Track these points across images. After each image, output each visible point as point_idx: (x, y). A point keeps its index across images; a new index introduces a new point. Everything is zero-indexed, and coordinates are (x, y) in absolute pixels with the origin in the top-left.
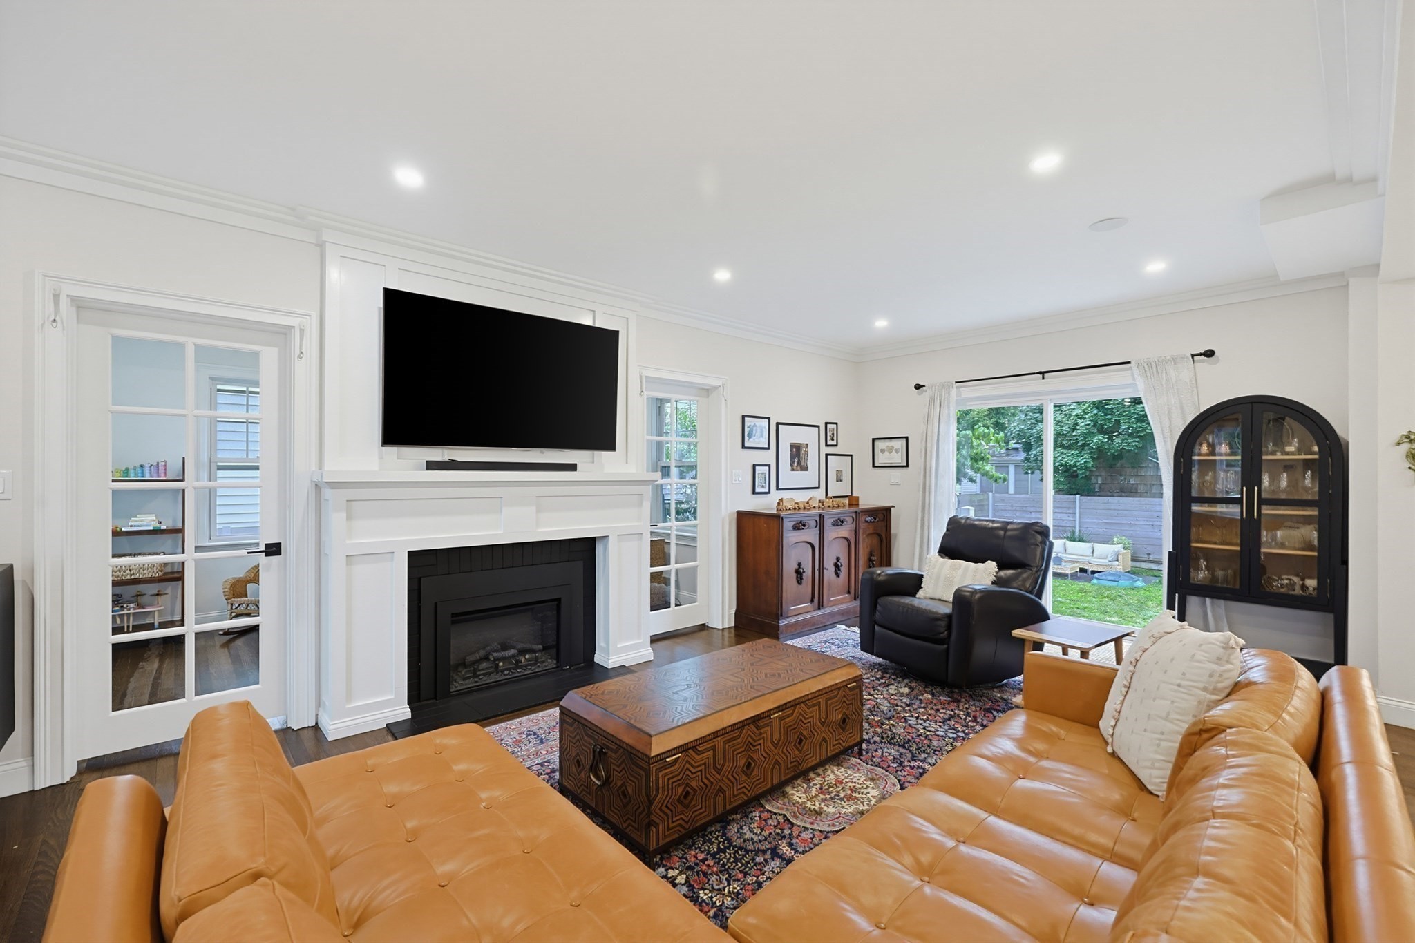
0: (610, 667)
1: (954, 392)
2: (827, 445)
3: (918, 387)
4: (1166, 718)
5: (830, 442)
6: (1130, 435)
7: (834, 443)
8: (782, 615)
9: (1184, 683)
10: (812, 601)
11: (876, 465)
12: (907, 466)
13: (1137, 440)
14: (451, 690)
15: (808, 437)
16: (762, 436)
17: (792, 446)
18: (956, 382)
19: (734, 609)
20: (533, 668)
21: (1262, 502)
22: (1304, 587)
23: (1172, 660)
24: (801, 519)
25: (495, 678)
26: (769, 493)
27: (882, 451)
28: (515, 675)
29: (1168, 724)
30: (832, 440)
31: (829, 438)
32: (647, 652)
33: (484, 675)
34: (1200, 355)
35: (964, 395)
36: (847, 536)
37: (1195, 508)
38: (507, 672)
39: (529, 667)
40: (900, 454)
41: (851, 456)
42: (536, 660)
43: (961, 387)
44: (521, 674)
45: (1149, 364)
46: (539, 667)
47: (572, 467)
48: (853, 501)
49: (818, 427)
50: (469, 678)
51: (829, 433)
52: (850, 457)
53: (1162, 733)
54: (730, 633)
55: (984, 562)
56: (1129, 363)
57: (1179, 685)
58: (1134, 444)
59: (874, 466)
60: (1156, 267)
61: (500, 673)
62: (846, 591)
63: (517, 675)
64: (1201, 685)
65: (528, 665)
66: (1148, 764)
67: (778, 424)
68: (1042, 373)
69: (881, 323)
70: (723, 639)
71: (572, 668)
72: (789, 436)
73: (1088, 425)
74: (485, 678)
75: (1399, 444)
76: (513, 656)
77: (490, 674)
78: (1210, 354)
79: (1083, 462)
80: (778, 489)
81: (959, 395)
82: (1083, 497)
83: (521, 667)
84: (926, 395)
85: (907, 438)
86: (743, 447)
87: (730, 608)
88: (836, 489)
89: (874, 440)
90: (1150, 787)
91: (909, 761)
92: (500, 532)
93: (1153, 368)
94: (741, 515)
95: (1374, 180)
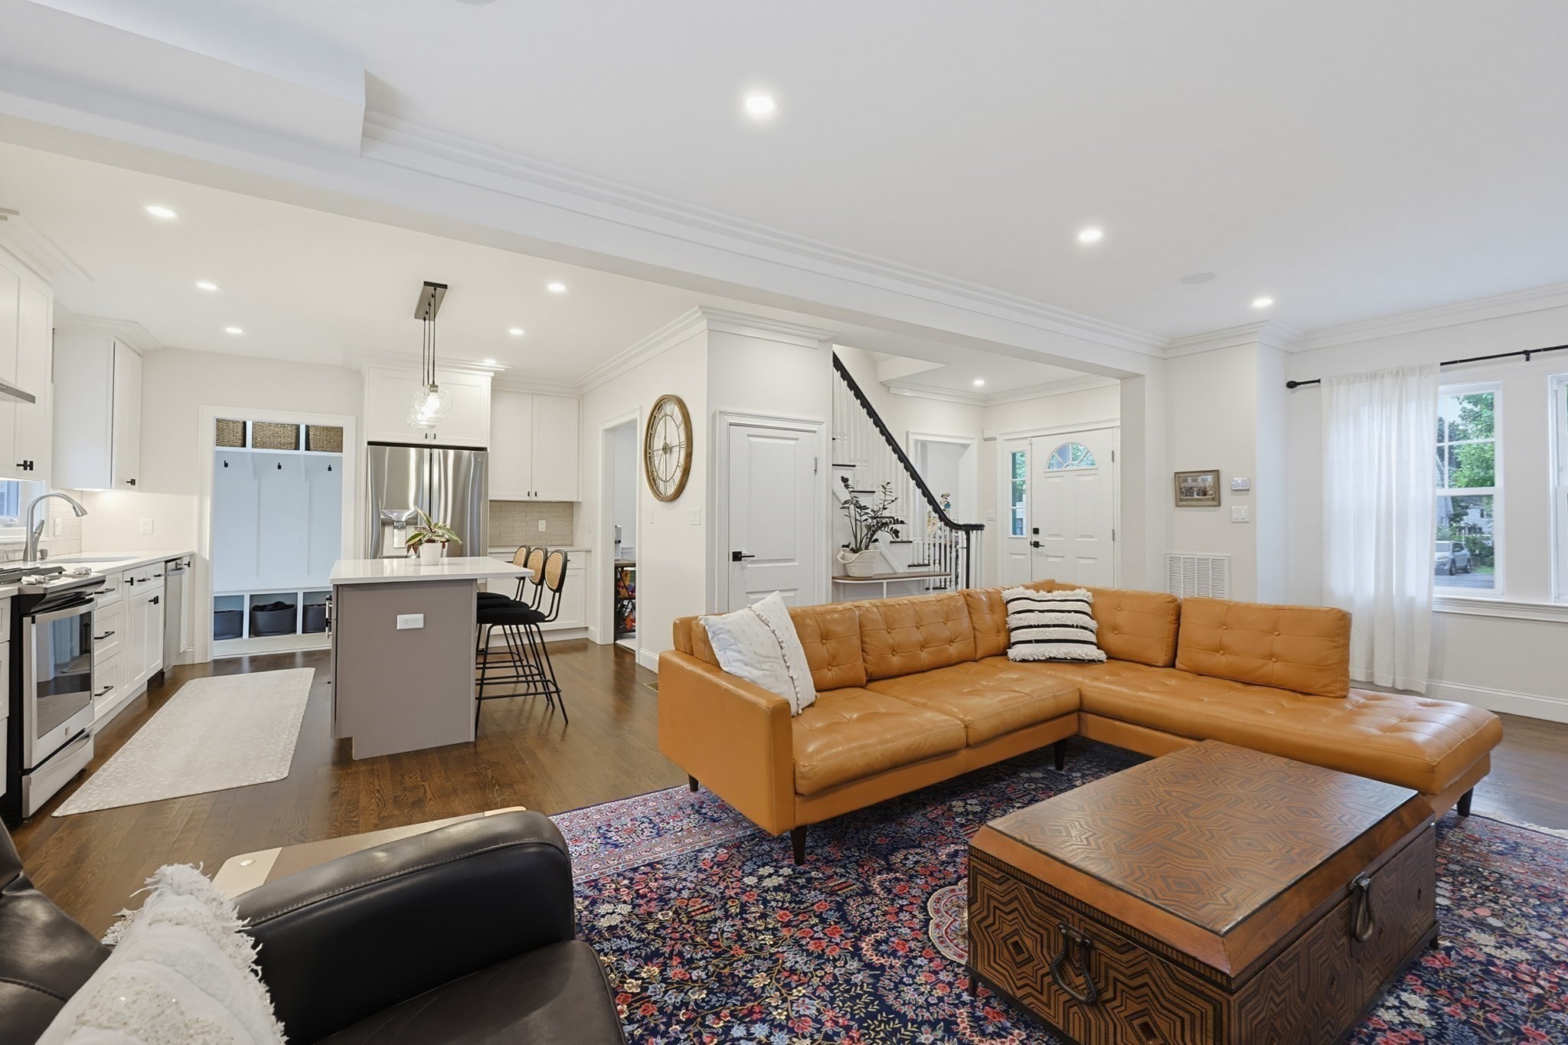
91: (892, 967)
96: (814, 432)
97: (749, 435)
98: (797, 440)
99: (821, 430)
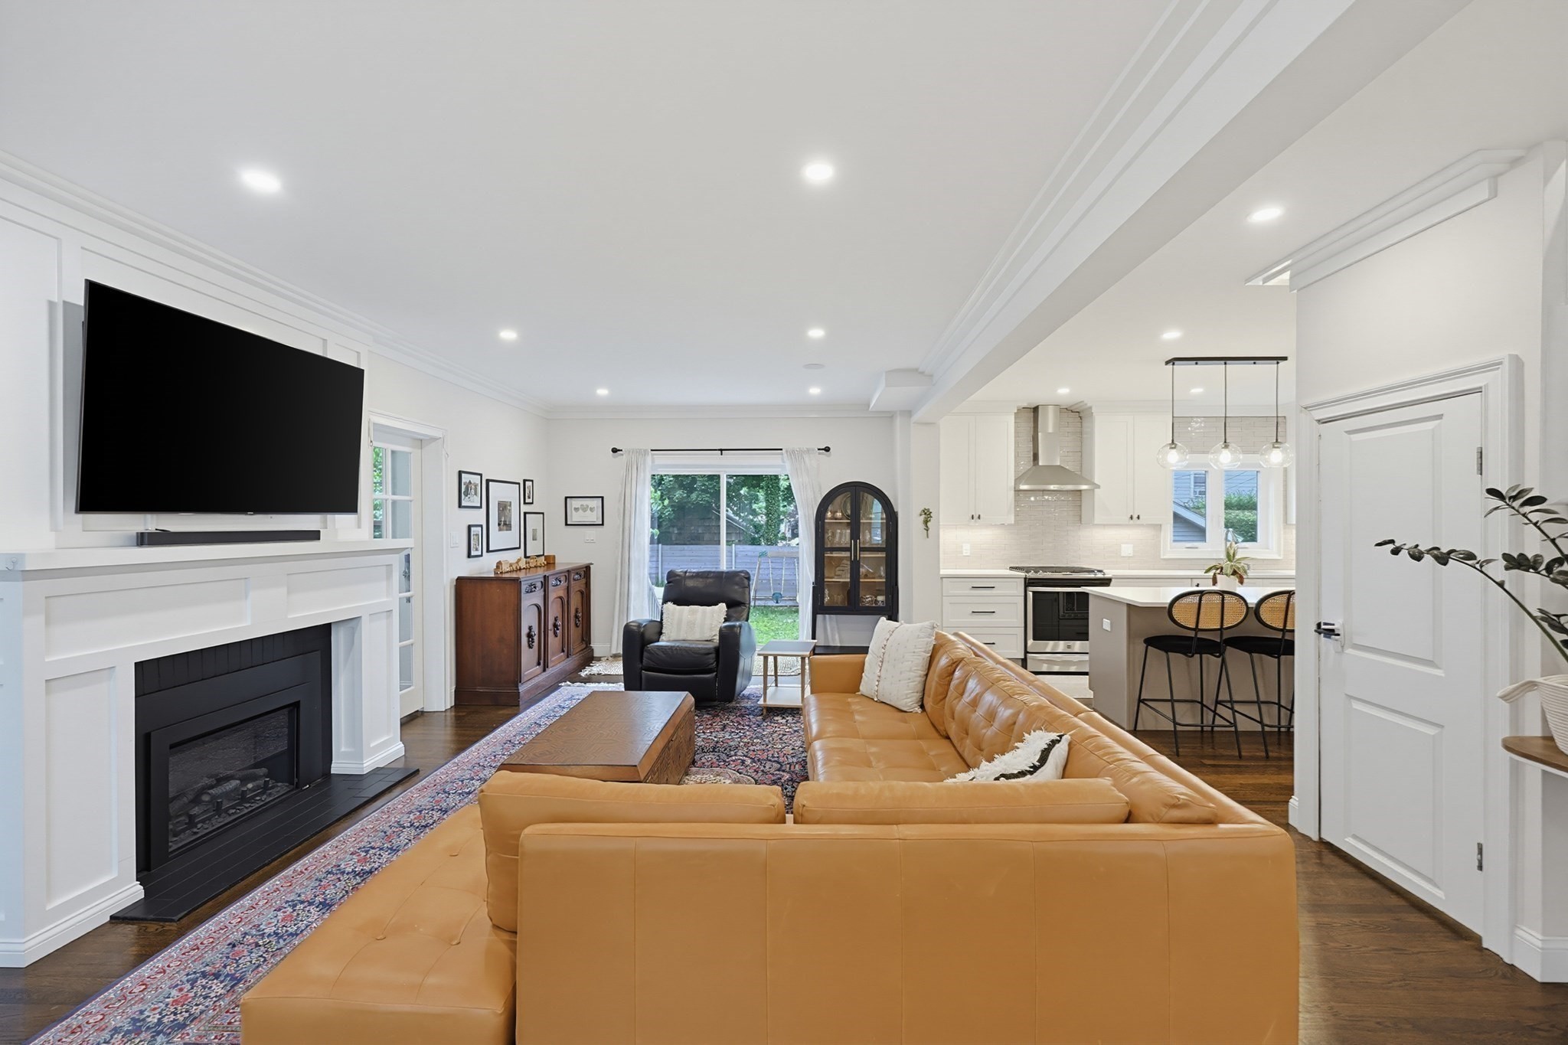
0: (365, 773)
1: (649, 459)
2: (525, 503)
3: (615, 450)
4: (910, 671)
5: (527, 501)
6: (703, 491)
7: (530, 500)
8: (520, 682)
9: (916, 650)
10: (539, 664)
11: (569, 523)
12: (603, 524)
13: (708, 495)
14: (170, 850)
15: (511, 494)
16: (476, 494)
17: (500, 504)
18: (652, 450)
19: (454, 687)
20: (263, 798)
21: (863, 550)
22: (876, 601)
23: (908, 640)
24: (531, 582)
25: (218, 822)
26: (481, 555)
27: (576, 509)
28: (244, 813)
29: (912, 673)
30: (529, 498)
31: (527, 497)
32: (398, 747)
33: (203, 821)
34: (822, 449)
35: (656, 463)
36: (562, 595)
37: (827, 555)
38: (234, 811)
39: (258, 798)
40: (595, 512)
41: (543, 513)
42: (265, 788)
43: (655, 454)
44: (250, 809)
45: (793, 451)
46: (270, 794)
47: (314, 535)
48: (550, 562)
49: (519, 484)
50: (184, 831)
51: (525, 488)
52: (542, 515)
53: (909, 679)
54: (451, 711)
55: (716, 604)
56: (781, 449)
57: (914, 652)
58: (706, 499)
59: (566, 524)
60: (815, 391)
61: (224, 815)
62: (561, 650)
63: (246, 811)
64: (923, 650)
65: (257, 795)
66: (904, 697)
67: (488, 481)
68: (721, 450)
69: (602, 392)
70: (446, 720)
71: (312, 785)
72: (498, 493)
73: (671, 481)
74: (206, 826)
75: (921, 515)
76: (236, 789)
77: (209, 818)
78: (827, 449)
79: (667, 514)
80: (488, 551)
81: (653, 462)
82: (664, 546)
83: (248, 801)
84: (621, 460)
85: (602, 498)
86: (460, 506)
87: (451, 686)
88: (534, 549)
89: (566, 498)
90: (905, 709)
92: (248, 623)
93: (796, 455)
94: (460, 581)
95: (931, 376)
96: (1479, 390)
97: (1349, 432)
98: (1440, 417)
99: (1497, 383)
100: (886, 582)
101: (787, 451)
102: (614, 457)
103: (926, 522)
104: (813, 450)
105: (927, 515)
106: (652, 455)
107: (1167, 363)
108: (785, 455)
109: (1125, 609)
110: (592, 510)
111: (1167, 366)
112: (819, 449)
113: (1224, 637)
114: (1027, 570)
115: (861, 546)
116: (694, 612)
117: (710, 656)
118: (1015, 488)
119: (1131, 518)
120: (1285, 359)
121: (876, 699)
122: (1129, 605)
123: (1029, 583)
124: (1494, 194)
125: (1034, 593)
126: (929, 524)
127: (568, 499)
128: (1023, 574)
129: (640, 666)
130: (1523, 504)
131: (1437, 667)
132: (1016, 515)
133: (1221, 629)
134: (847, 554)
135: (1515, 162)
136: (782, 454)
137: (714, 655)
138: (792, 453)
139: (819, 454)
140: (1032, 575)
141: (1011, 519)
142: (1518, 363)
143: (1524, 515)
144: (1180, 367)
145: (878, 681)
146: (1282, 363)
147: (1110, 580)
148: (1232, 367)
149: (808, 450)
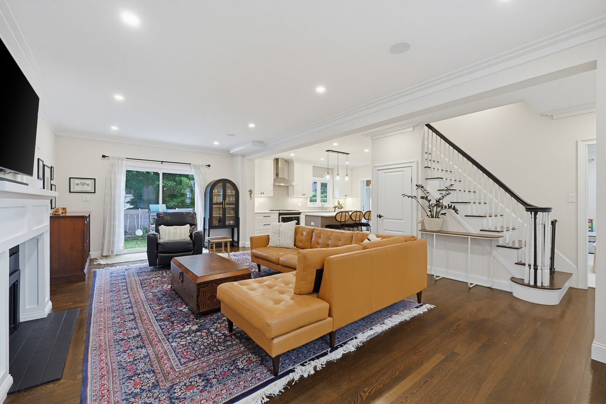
1: (125, 162)
2: (52, 179)
3: (104, 156)
8: (85, 269)
11: (72, 191)
12: (95, 193)
15: (49, 173)
16: (41, 172)
18: (126, 158)
23: (288, 227)
27: (77, 184)
29: (291, 237)
31: (52, 176)
37: (214, 206)
40: (90, 186)
43: (128, 161)
49: (50, 168)
52: (55, 186)
55: (185, 225)
56: (191, 164)
57: (291, 230)
59: (70, 192)
60: (216, 143)
66: (290, 244)
67: (44, 165)
68: (162, 162)
69: (114, 128)
75: (249, 192)
78: (209, 166)
81: (128, 164)
84: (108, 161)
85: (95, 179)
86: (38, 178)
89: (70, 178)
93: (197, 166)
96: (411, 166)
97: (385, 173)
98: (403, 171)
99: (414, 165)
100: (235, 216)
101: (193, 165)
102: (101, 159)
103: (250, 194)
104: (204, 166)
105: (251, 191)
106: (126, 160)
107: (327, 151)
108: (192, 167)
109: (320, 218)
110: (88, 185)
111: (327, 152)
112: (206, 165)
113: (341, 224)
114: (280, 210)
115: (227, 203)
116: (174, 228)
117: (191, 244)
118: (273, 184)
119: (303, 195)
120: (349, 154)
121: (278, 247)
122: (321, 217)
123: (280, 214)
124: (413, 130)
125: (282, 217)
126: (251, 195)
127: (71, 179)
128: (278, 212)
129: (157, 252)
130: (421, 188)
131: (403, 220)
132: (274, 193)
133: (345, 221)
134: (221, 206)
135: (417, 125)
136: (191, 166)
137: (192, 244)
138: (195, 166)
139: (206, 167)
140: (281, 212)
141: (272, 194)
142: (418, 162)
143: (421, 189)
144: (330, 153)
145: (279, 241)
146: (348, 155)
147: (301, 213)
148: (340, 154)
149: (202, 165)
